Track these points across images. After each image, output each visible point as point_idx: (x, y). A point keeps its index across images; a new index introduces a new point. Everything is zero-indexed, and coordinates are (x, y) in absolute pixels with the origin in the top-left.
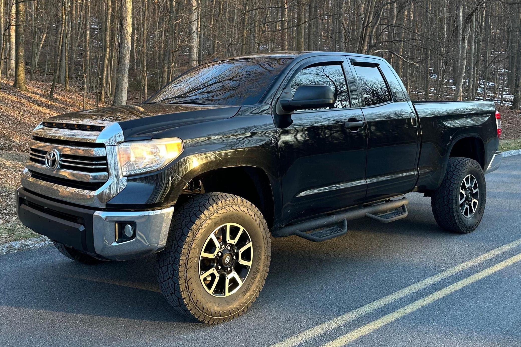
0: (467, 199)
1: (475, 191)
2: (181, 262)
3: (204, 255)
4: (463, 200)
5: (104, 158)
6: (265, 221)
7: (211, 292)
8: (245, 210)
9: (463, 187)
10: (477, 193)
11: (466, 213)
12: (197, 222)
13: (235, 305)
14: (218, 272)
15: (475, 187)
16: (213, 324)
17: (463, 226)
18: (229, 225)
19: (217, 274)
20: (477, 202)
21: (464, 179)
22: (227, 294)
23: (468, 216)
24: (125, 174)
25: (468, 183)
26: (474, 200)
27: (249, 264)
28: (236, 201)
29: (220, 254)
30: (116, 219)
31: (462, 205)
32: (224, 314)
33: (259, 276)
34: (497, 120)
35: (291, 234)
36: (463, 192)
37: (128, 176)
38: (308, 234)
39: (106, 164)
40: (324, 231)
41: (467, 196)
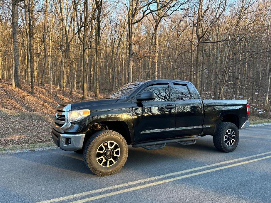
0: (229, 139)
1: (233, 136)
2: (87, 153)
3: (98, 151)
4: (227, 139)
5: (64, 116)
6: (125, 141)
7: (101, 165)
8: (116, 136)
9: (227, 134)
10: (234, 137)
11: (228, 144)
12: (95, 139)
13: (111, 170)
14: (105, 158)
15: (233, 134)
16: (101, 176)
17: (226, 149)
18: (109, 142)
19: (104, 158)
20: (234, 140)
21: (227, 131)
22: (108, 166)
23: (229, 146)
24: (71, 121)
25: (229, 132)
26: (233, 139)
27: (119, 156)
28: (112, 133)
29: (105, 152)
30: (66, 137)
31: (226, 141)
32: (106, 173)
33: (122, 161)
34: (247, 108)
35: (139, 147)
36: (227, 136)
37: (72, 122)
38: (147, 147)
39: (65, 118)
40: (154, 146)
41: (229, 138)
